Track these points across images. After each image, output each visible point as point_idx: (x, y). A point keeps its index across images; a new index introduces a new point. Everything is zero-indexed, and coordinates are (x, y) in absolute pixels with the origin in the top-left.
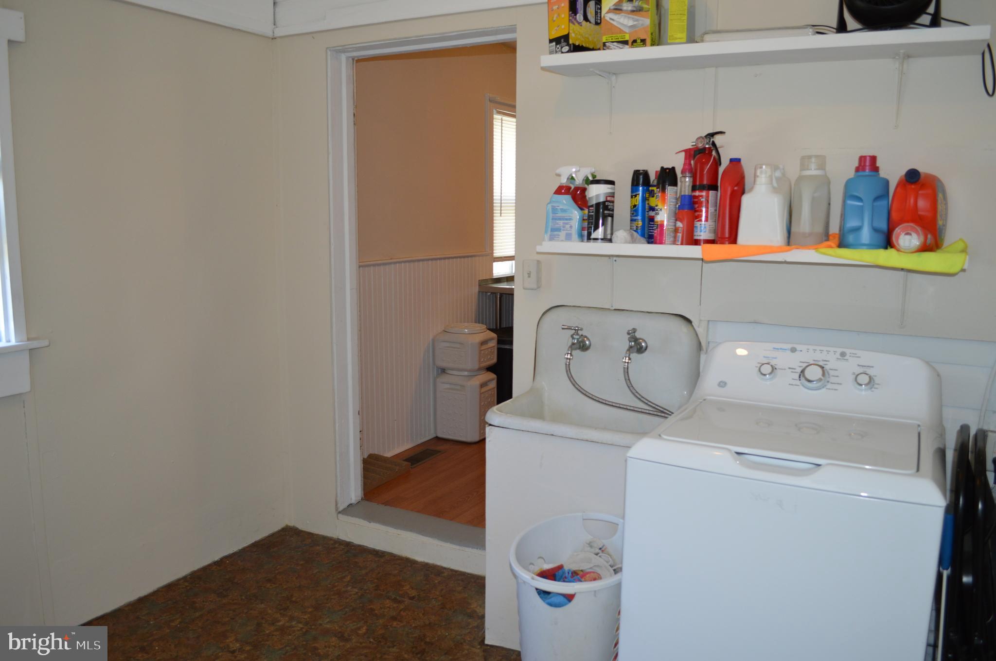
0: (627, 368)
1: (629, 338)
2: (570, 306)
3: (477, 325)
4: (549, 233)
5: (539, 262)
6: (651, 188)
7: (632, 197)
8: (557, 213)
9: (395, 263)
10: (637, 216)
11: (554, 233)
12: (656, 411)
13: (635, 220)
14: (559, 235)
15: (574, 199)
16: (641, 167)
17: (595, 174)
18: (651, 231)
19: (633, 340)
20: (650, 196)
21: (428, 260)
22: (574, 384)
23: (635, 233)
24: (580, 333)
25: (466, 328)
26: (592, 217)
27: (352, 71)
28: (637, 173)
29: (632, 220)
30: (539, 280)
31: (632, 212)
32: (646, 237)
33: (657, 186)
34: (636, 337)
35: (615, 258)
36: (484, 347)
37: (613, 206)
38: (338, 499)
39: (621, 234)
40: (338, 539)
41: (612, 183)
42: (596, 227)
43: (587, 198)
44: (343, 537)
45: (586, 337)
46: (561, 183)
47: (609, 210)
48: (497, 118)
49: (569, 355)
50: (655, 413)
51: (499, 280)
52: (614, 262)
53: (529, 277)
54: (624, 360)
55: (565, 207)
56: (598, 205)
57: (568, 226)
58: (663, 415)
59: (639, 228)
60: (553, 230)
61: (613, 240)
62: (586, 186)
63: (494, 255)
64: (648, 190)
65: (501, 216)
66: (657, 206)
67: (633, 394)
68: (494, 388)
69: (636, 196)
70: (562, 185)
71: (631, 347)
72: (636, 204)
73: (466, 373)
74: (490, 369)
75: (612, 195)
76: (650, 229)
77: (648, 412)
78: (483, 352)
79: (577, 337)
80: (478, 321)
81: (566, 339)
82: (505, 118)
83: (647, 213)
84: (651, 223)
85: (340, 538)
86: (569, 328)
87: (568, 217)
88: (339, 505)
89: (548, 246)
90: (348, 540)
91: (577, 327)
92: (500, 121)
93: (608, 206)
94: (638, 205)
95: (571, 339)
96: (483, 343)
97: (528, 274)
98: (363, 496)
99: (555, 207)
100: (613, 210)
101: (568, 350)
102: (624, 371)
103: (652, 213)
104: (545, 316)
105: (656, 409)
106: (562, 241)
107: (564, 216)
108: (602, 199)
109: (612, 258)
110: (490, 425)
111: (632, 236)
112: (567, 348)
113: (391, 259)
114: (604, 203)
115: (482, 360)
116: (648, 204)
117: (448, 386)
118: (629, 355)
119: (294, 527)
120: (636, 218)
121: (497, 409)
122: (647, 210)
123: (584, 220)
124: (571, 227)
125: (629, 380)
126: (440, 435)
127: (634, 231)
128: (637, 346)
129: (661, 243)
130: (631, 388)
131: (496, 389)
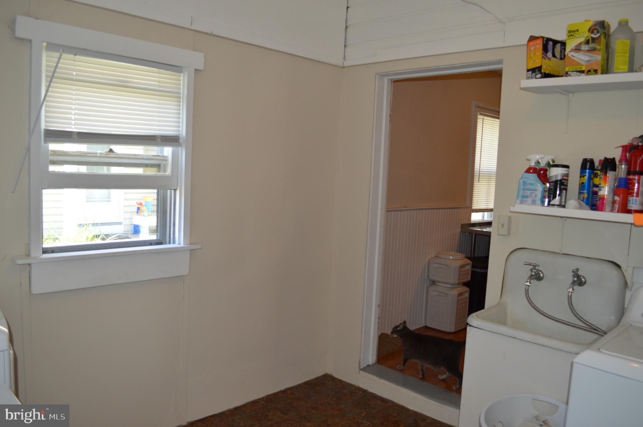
0: (571, 296)
1: (574, 275)
2: (531, 249)
3: (459, 254)
4: (520, 199)
5: (510, 217)
6: (596, 172)
7: (581, 177)
8: (526, 186)
9: (408, 210)
10: (584, 190)
11: (523, 199)
12: (590, 329)
13: (583, 193)
14: (527, 201)
15: (539, 176)
16: (588, 157)
17: (554, 160)
18: (594, 201)
19: (576, 276)
20: (594, 177)
21: (429, 209)
22: (531, 303)
23: (582, 202)
24: (537, 268)
25: (451, 255)
26: (551, 190)
27: (390, 88)
28: (585, 161)
29: (580, 193)
30: (509, 229)
31: (580, 187)
32: (589, 205)
33: (601, 170)
34: (578, 274)
35: (565, 219)
36: (462, 270)
37: (567, 183)
38: (361, 360)
39: (572, 203)
40: (359, 387)
41: (567, 167)
42: (555, 197)
43: (548, 176)
44: (362, 386)
45: (541, 271)
46: (530, 166)
47: (564, 185)
48: (480, 117)
49: (528, 283)
50: (590, 330)
51: (475, 225)
52: (565, 221)
53: (503, 227)
54: (568, 290)
55: (532, 182)
56: (556, 182)
57: (534, 195)
58: (596, 332)
59: (585, 199)
60: (523, 197)
61: (566, 206)
62: (548, 168)
63: (473, 208)
64: (593, 173)
65: (479, 182)
66: (600, 184)
67: (575, 315)
68: (467, 297)
69: (584, 176)
70: (530, 167)
71: (574, 281)
72: (584, 182)
73: (449, 286)
74: (465, 284)
75: (567, 175)
76: (593, 200)
77: (584, 328)
78: (461, 273)
79: (535, 271)
80: (459, 251)
81: (526, 271)
82: (485, 118)
83: (591, 189)
84: (594, 196)
85: (360, 386)
86: (530, 264)
87: (534, 189)
88: (361, 364)
89: (519, 208)
90: (365, 388)
91: (535, 264)
92: (482, 120)
93: (563, 182)
94: (585, 183)
95: (530, 272)
96: (462, 267)
97: (502, 225)
98: (377, 361)
99: (525, 181)
100: (567, 186)
101: (528, 279)
102: (568, 298)
103: (596, 189)
104: (511, 254)
105: (591, 327)
106: (529, 205)
107: (532, 188)
108: (559, 178)
109: (563, 218)
110: (470, 326)
111: (580, 204)
112: (528, 277)
113: (406, 207)
114: (561, 180)
115: (461, 278)
116: (593, 182)
117: (436, 293)
118: (573, 287)
119: (331, 375)
120: (583, 191)
121: (475, 315)
122: (592, 187)
123: (545, 191)
124: (536, 195)
125: (572, 304)
126: (428, 325)
127: (582, 200)
128: (579, 281)
129: (602, 210)
130: (573, 310)
131: (468, 298)
